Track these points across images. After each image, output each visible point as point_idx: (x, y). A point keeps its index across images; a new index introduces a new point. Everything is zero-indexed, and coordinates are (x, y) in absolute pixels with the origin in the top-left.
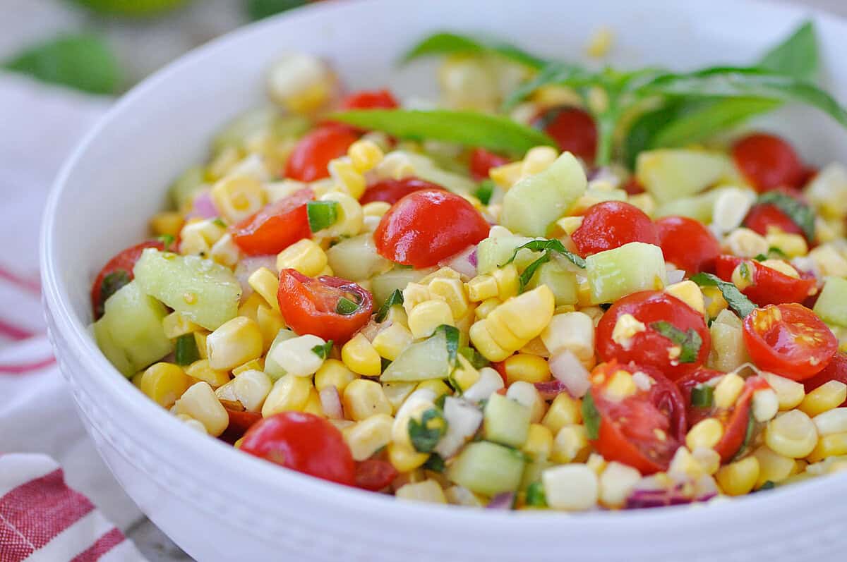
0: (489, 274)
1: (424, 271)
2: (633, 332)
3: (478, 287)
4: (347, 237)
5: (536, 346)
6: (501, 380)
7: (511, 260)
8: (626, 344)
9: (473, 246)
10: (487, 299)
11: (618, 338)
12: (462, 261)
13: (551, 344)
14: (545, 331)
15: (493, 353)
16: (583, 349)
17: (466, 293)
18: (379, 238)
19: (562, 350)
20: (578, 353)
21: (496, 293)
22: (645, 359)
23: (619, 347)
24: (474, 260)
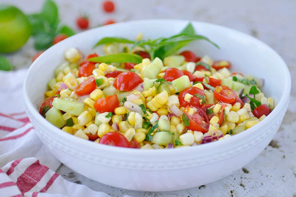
0: (147, 90)
1: (129, 92)
2: (190, 97)
3: (146, 93)
4: (106, 87)
5: (165, 106)
6: (158, 115)
7: (153, 85)
8: (189, 101)
9: (140, 84)
10: (149, 96)
11: (186, 100)
12: (139, 87)
13: (169, 104)
14: (167, 102)
15: (154, 109)
16: (178, 104)
17: (143, 95)
18: (115, 85)
19: (173, 105)
20: (176, 105)
21: (151, 94)
22: (194, 104)
23: (187, 102)
24: (142, 87)
